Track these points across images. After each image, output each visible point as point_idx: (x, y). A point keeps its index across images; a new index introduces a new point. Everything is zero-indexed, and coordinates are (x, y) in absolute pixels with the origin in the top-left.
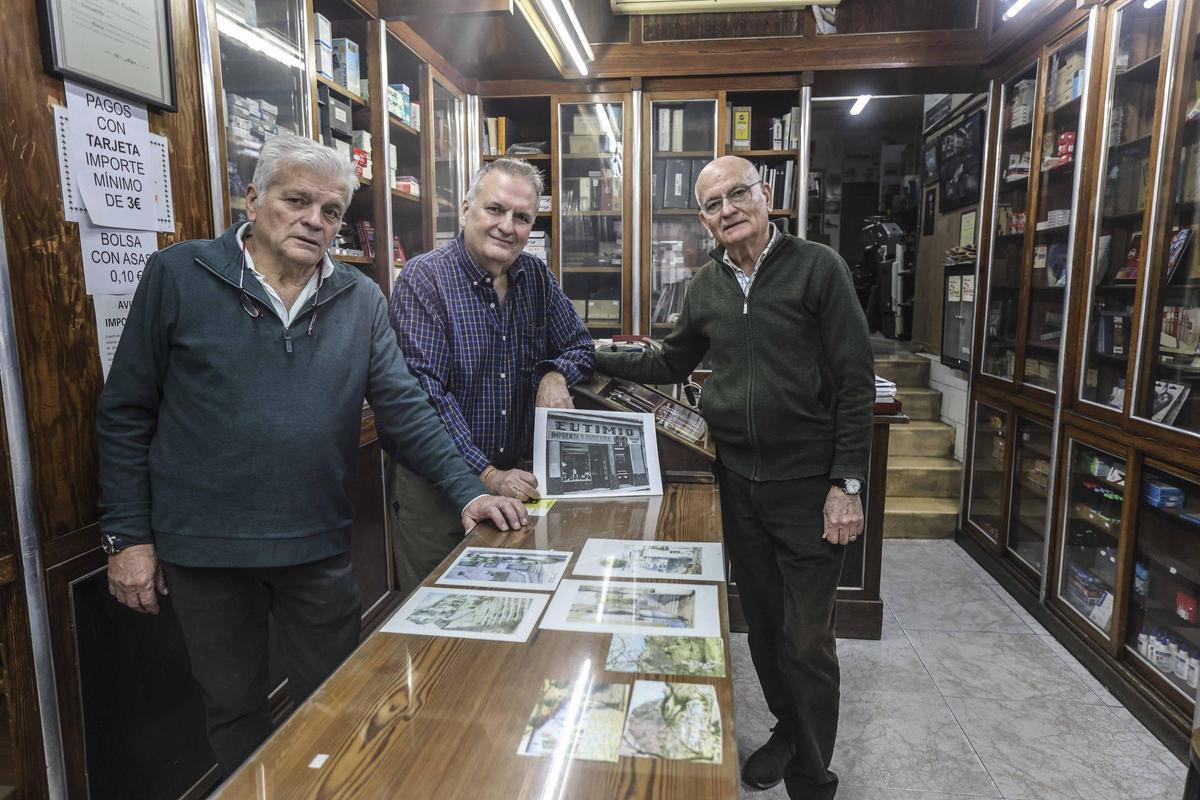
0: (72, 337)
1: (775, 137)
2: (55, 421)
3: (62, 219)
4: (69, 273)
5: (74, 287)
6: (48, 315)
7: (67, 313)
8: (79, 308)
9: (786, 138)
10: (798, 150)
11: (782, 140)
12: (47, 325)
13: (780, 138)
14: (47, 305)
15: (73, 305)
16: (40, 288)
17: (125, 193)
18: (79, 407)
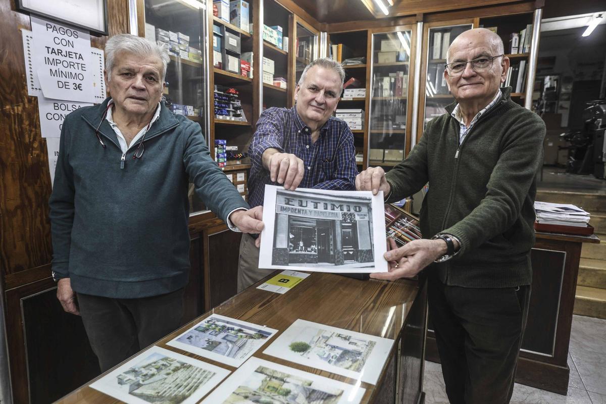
0: (30, 160)
1: (513, 45)
2: (17, 208)
3: (26, 94)
4: (30, 125)
5: (33, 134)
6: (13, 148)
7: (28, 148)
8: (36, 145)
9: (521, 46)
10: (529, 53)
11: (519, 48)
12: (13, 154)
13: (517, 46)
14: (13, 143)
15: (31, 143)
16: (8, 133)
17: (71, 81)
18: (33, 200)
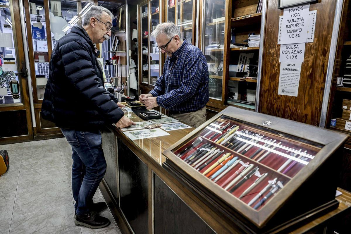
0: (274, 72)
2: (267, 90)
3: (277, 44)
4: (276, 57)
5: (277, 60)
6: (270, 66)
7: (273, 66)
8: (276, 65)
12: (269, 68)
14: (270, 64)
15: (275, 64)
16: (269, 60)
17: (295, 33)
18: (272, 88)
